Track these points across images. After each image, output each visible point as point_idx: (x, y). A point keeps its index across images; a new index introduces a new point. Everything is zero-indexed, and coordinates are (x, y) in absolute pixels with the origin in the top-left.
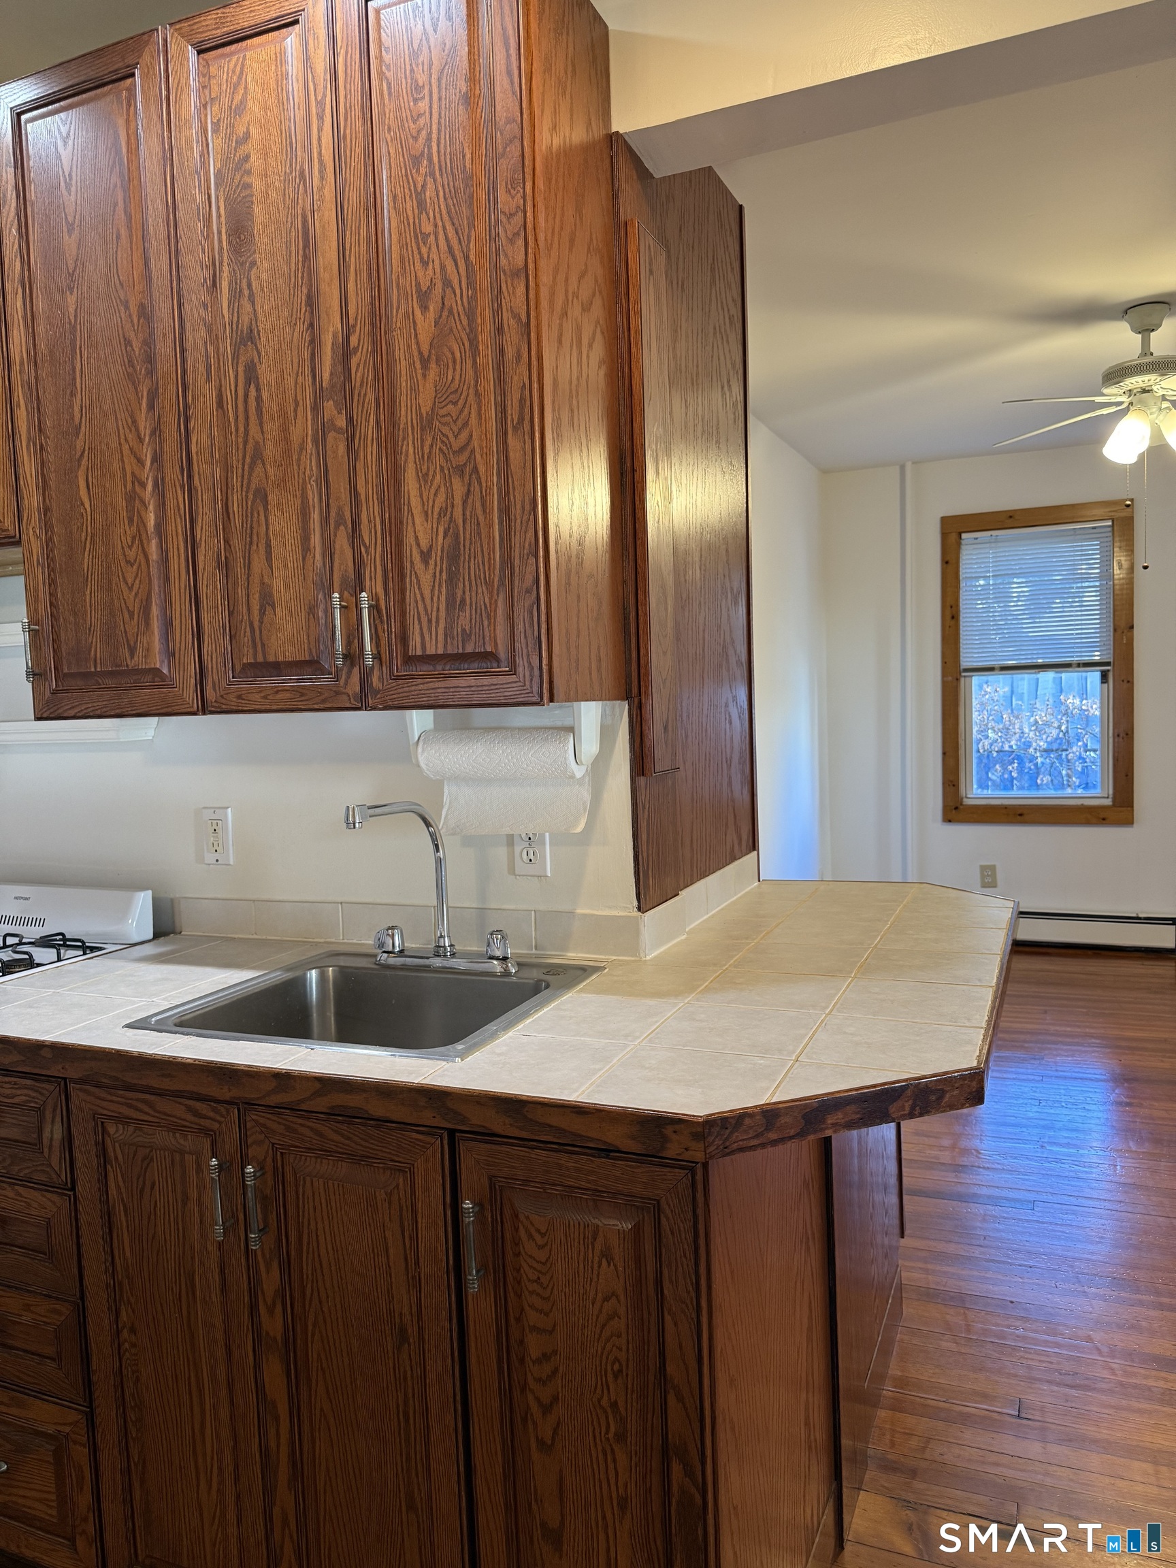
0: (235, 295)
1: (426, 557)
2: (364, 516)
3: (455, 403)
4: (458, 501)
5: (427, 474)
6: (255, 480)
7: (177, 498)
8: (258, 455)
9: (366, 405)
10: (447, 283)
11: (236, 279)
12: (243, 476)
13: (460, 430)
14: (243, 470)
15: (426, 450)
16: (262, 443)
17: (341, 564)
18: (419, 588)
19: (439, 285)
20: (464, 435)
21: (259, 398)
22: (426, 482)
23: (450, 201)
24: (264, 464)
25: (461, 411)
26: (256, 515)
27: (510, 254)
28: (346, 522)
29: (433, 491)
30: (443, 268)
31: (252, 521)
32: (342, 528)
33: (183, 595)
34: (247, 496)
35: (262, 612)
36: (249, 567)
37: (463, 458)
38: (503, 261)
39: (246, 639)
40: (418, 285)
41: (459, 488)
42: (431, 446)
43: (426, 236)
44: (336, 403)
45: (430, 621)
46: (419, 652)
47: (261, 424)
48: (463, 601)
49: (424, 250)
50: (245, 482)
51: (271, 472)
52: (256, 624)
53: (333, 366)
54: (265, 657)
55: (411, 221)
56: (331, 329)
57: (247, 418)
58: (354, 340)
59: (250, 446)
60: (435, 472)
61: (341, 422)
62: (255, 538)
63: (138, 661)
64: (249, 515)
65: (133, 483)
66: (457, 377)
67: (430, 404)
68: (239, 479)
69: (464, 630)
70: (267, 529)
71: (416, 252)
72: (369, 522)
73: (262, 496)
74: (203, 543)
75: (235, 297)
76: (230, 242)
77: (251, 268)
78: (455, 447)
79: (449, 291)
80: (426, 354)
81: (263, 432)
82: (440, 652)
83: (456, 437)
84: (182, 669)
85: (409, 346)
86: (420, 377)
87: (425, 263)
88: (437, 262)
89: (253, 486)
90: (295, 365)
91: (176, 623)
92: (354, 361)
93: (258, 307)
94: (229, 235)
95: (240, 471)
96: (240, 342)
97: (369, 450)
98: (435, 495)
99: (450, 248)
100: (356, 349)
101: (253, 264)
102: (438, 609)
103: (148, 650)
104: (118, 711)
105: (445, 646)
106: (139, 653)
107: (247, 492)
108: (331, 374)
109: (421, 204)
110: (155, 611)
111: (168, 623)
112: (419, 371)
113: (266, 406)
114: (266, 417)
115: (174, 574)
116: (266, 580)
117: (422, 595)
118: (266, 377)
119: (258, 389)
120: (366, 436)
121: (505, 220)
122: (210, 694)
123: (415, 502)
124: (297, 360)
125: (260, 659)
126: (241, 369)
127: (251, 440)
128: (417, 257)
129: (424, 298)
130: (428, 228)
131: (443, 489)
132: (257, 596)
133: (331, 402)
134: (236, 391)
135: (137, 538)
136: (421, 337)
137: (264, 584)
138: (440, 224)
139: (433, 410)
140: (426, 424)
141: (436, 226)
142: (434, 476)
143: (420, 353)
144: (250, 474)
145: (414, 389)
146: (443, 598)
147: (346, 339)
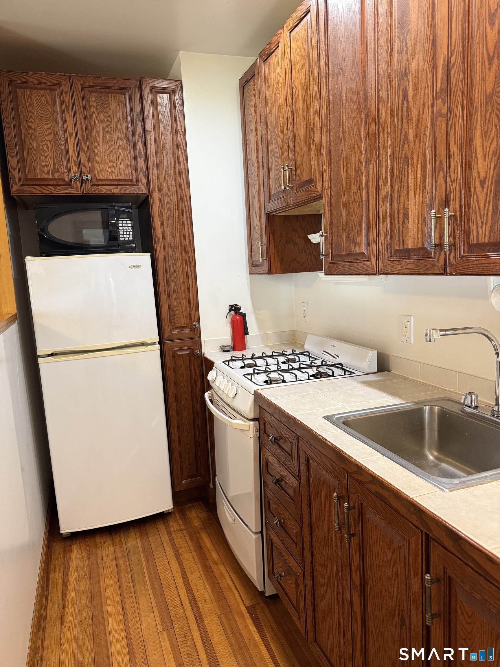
0: (400, 52)
1: (483, 183)
2: (452, 164)
5: (487, 132)
6: (404, 152)
7: (374, 167)
8: (406, 139)
9: (457, 97)
11: (401, 43)
12: (399, 151)
14: (400, 148)
15: (488, 117)
16: (408, 132)
17: (439, 193)
18: (478, 203)
21: (408, 107)
22: (486, 136)
24: (408, 143)
26: (404, 171)
28: (443, 169)
29: (490, 141)
31: (402, 175)
32: (441, 172)
33: (374, 216)
34: (400, 162)
35: (404, 223)
36: (400, 199)
39: (396, 237)
42: (491, 113)
44: (443, 100)
45: (482, 222)
46: (475, 242)
47: (408, 121)
50: (400, 154)
51: (411, 147)
52: (401, 229)
53: (442, 78)
54: (403, 247)
56: (442, 56)
57: (402, 119)
58: (453, 58)
59: (403, 134)
60: (492, 129)
61: (444, 111)
62: (403, 184)
63: (357, 249)
64: (401, 172)
65: (358, 163)
67: (492, 86)
68: (398, 153)
70: (408, 178)
72: (455, 166)
73: (406, 160)
74: (382, 189)
75: (400, 54)
76: (399, 23)
77: (407, 34)
80: (492, 55)
81: (408, 125)
82: (487, 241)
84: (372, 253)
85: (482, 53)
86: (487, 71)
89: (403, 156)
90: (425, 83)
91: (371, 230)
92: (453, 71)
93: (409, 56)
94: (398, 20)
95: (398, 148)
96: (401, 78)
97: (457, 123)
98: (491, 143)
100: (454, 64)
101: (408, 31)
102: (487, 214)
103: (360, 244)
104: (350, 272)
105: (490, 238)
106: (358, 245)
107: (401, 160)
108: (441, 83)
110: (364, 225)
111: (368, 230)
112: (487, 67)
113: (410, 110)
114: (410, 116)
115: (371, 206)
116: (406, 205)
117: (479, 206)
118: (411, 94)
119: (408, 102)
120: (456, 115)
122: (381, 265)
123: (479, 150)
124: (425, 80)
125: (401, 247)
126: (401, 93)
127: (403, 131)
129: (493, 18)
132: (402, 214)
133: (440, 100)
134: (398, 106)
135: (359, 190)
136: (490, 45)
137: (405, 207)
139: (493, 90)
140: (489, 100)
142: (491, 132)
143: (489, 55)
144: (402, 150)
145: (484, 79)
146: (491, 208)
147: (449, 60)
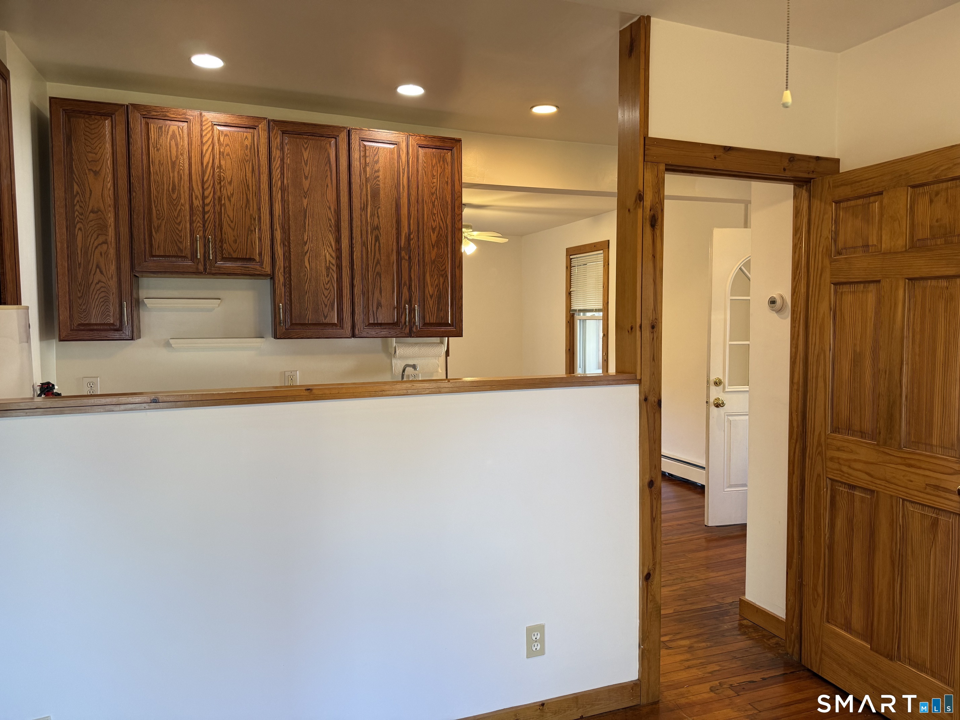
0: (372, 215)
1: (431, 297)
2: (413, 284)
3: (442, 258)
4: (441, 283)
5: (432, 275)
6: (376, 270)
7: (347, 271)
8: (378, 262)
10: (440, 227)
11: (373, 210)
12: (373, 267)
13: (442, 265)
14: (373, 266)
15: (433, 269)
16: (380, 259)
17: (405, 296)
18: (429, 305)
19: (438, 227)
20: (444, 267)
21: (379, 247)
22: (432, 277)
23: (442, 207)
24: (380, 266)
25: (443, 261)
26: (377, 280)
27: (458, 224)
28: (407, 285)
29: (434, 280)
30: (439, 223)
31: (375, 281)
32: (405, 286)
33: (347, 301)
35: (377, 308)
37: (443, 272)
38: (456, 226)
39: (371, 316)
40: (432, 226)
41: (442, 280)
42: (434, 268)
43: (434, 214)
45: (432, 314)
46: (428, 322)
47: (380, 254)
48: (442, 309)
49: (434, 217)
50: (373, 270)
51: (383, 268)
52: (375, 311)
53: (405, 242)
54: (377, 321)
55: (430, 209)
56: (404, 232)
57: (375, 251)
58: (412, 236)
60: (435, 275)
61: (407, 257)
62: (376, 287)
63: (327, 321)
64: (374, 279)
65: (329, 264)
66: (442, 252)
67: (434, 257)
68: (371, 269)
69: (441, 317)
70: (380, 284)
71: (431, 217)
72: (415, 286)
73: (379, 274)
74: (357, 286)
76: (371, 199)
77: (378, 209)
78: (441, 269)
79: (441, 229)
80: (434, 245)
81: (380, 256)
82: (434, 322)
83: (441, 267)
84: (346, 324)
85: (429, 241)
86: (432, 250)
87: (434, 221)
88: (437, 221)
91: (344, 310)
92: (412, 242)
93: (380, 220)
94: (371, 197)
95: (372, 266)
96: (374, 229)
97: (416, 266)
98: (435, 281)
99: (441, 219)
100: (412, 239)
101: (379, 207)
102: (434, 310)
103: (332, 317)
104: (318, 337)
105: (436, 321)
106: (328, 318)
107: (373, 273)
108: (404, 244)
109: (434, 206)
110: (336, 305)
112: (432, 248)
113: (382, 249)
114: (382, 252)
115: (344, 294)
116: (379, 299)
117: (430, 307)
118: (382, 240)
119: (379, 244)
120: (415, 263)
121: (457, 216)
122: (357, 332)
123: (429, 282)
124: (393, 238)
125: (376, 322)
126: (373, 237)
127: (376, 258)
128: (432, 218)
129: (434, 230)
130: (435, 212)
131: (437, 280)
132: (376, 303)
133: (404, 252)
135: (330, 282)
136: (432, 240)
138: (439, 212)
139: (435, 259)
140: (433, 262)
141: (438, 212)
142: (434, 276)
143: (432, 244)
144: (375, 268)
145: (430, 253)
146: (436, 308)
147: (409, 235)
